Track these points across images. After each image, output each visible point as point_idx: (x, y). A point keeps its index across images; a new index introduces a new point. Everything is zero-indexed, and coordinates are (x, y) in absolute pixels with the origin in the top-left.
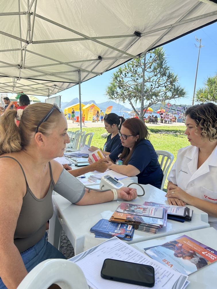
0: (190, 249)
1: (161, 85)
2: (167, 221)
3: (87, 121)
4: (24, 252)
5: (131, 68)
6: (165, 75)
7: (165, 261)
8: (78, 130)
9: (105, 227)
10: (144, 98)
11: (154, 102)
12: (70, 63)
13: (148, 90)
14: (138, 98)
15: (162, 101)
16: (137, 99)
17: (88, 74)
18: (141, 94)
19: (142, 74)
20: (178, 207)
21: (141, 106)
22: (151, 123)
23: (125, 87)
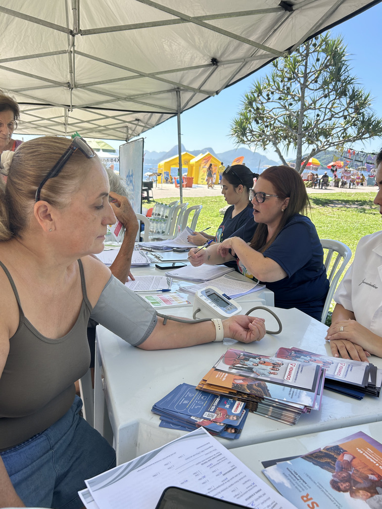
0: (370, 470)
1: (337, 114)
2: (323, 393)
3: (196, 185)
4: (24, 443)
5: (278, 84)
6: (346, 95)
7: (308, 500)
8: (175, 200)
9: (186, 402)
10: (304, 139)
11: (322, 147)
12: (158, 73)
13: (310, 124)
14: (291, 140)
15: (336, 145)
16: (290, 142)
17: (193, 96)
18: (297, 132)
19: (300, 94)
20: (352, 363)
21: (296, 154)
22: (316, 187)
23: (268, 121)
